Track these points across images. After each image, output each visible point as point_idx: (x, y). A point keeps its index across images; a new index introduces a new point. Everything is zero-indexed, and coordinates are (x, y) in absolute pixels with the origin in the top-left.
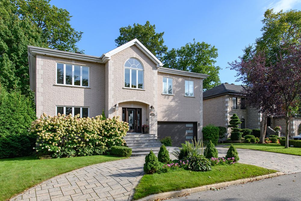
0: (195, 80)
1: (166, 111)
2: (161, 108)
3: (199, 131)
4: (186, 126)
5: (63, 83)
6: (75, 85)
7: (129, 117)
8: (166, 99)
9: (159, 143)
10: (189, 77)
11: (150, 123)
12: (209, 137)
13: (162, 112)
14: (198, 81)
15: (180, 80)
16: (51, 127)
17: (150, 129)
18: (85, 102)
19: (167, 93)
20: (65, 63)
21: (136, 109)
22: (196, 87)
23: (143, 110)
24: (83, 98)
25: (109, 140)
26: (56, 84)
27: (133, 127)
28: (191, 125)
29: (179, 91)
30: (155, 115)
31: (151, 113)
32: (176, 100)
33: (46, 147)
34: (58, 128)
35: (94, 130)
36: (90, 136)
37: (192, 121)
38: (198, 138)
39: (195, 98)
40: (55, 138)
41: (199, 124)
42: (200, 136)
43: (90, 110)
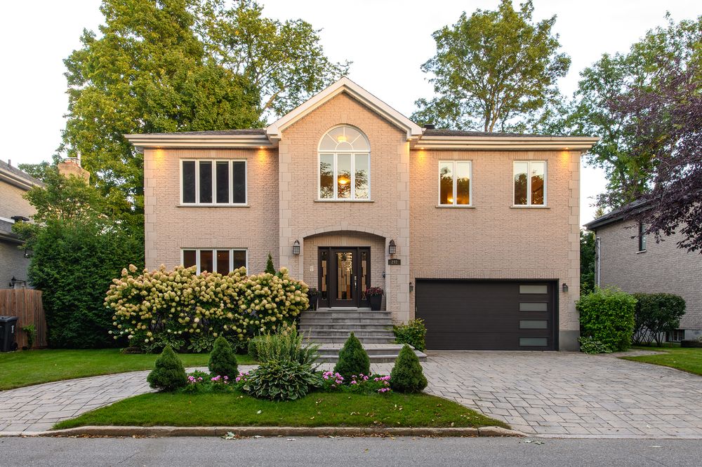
0: (552, 158)
1: (447, 251)
3: (566, 307)
4: (521, 292)
5: (194, 202)
6: (218, 202)
9: (387, 334)
10: (526, 151)
11: (388, 285)
14: (563, 158)
16: (135, 293)
18: (238, 239)
19: (455, 204)
20: (196, 159)
21: (354, 248)
23: (372, 250)
24: (234, 231)
25: (252, 322)
26: (182, 204)
27: (348, 294)
28: (543, 290)
29: (490, 196)
30: (404, 263)
31: (389, 258)
33: (127, 331)
34: (149, 295)
35: (217, 300)
36: (207, 313)
37: (539, 277)
38: (561, 328)
39: (549, 210)
40: (140, 313)
41: (564, 285)
42: (568, 321)
43: (249, 255)
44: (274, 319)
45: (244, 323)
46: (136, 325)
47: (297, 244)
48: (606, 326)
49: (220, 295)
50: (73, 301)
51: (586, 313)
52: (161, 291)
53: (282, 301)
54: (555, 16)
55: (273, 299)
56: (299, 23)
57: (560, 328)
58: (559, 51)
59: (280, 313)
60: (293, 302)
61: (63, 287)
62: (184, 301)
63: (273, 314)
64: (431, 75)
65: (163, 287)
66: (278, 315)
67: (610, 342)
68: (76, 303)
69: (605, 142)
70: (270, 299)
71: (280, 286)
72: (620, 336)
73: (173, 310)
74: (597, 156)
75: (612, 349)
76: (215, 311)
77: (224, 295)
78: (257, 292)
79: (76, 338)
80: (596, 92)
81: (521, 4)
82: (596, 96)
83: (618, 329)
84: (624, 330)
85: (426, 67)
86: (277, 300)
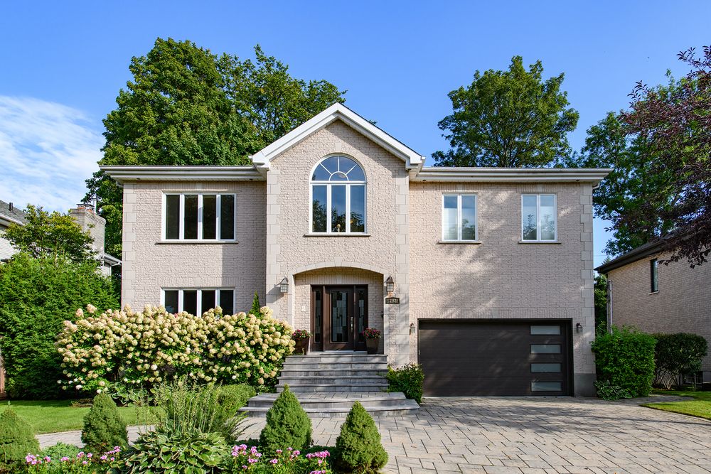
0: (562, 190)
1: (452, 290)
2: (438, 281)
3: (581, 348)
4: (532, 333)
5: (178, 238)
6: (203, 238)
7: (335, 309)
8: (453, 257)
9: (380, 381)
10: (535, 184)
11: (386, 325)
12: (612, 366)
13: (439, 293)
14: (574, 191)
15: (503, 195)
16: (88, 336)
17: (386, 342)
18: (224, 277)
19: (460, 240)
20: (181, 192)
21: (351, 287)
22: (563, 212)
23: (370, 289)
24: (221, 268)
25: (223, 369)
27: (343, 337)
28: (555, 331)
29: (497, 230)
30: (403, 301)
31: (388, 297)
32: (488, 256)
33: (76, 380)
34: (104, 339)
35: (183, 343)
36: (170, 358)
37: (551, 317)
38: (577, 371)
39: (560, 246)
40: (92, 360)
41: (578, 325)
42: (582, 365)
43: (236, 295)
44: (248, 365)
45: (214, 370)
46: (87, 373)
47: (285, 282)
48: (624, 369)
49: (187, 338)
50: (32, 347)
51: (603, 354)
52: (118, 335)
53: (258, 344)
54: (563, 74)
55: (248, 343)
56: (323, 84)
57: (575, 372)
58: (567, 108)
59: (256, 358)
60: (272, 345)
61: (23, 331)
62: (144, 345)
63: (247, 359)
64: (448, 132)
65: (122, 330)
66: (254, 360)
67: (630, 386)
68: (35, 349)
69: (612, 194)
70: (243, 342)
71: (257, 327)
72: (640, 379)
73: (130, 356)
74: (605, 206)
75: (632, 394)
76: (179, 357)
77: (192, 338)
78: (230, 334)
79: (35, 387)
80: (603, 148)
81: (531, 66)
82: (603, 151)
83: (637, 372)
84: (644, 373)
85: (443, 124)
86: (253, 343)
